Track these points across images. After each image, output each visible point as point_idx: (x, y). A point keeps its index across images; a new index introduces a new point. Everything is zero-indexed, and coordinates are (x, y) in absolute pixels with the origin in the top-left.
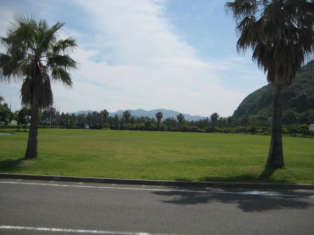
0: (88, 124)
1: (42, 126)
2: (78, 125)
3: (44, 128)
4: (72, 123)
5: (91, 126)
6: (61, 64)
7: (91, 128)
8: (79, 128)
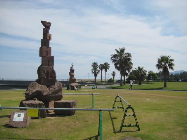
0: (181, 79)
1: (156, 81)
2: (175, 80)
3: (157, 82)
4: (171, 79)
5: (183, 80)
6: (171, 65)
7: (182, 81)
8: (175, 81)
